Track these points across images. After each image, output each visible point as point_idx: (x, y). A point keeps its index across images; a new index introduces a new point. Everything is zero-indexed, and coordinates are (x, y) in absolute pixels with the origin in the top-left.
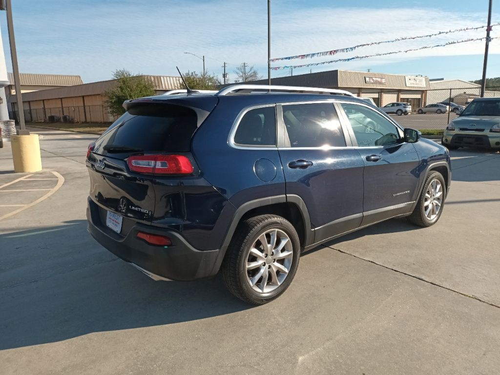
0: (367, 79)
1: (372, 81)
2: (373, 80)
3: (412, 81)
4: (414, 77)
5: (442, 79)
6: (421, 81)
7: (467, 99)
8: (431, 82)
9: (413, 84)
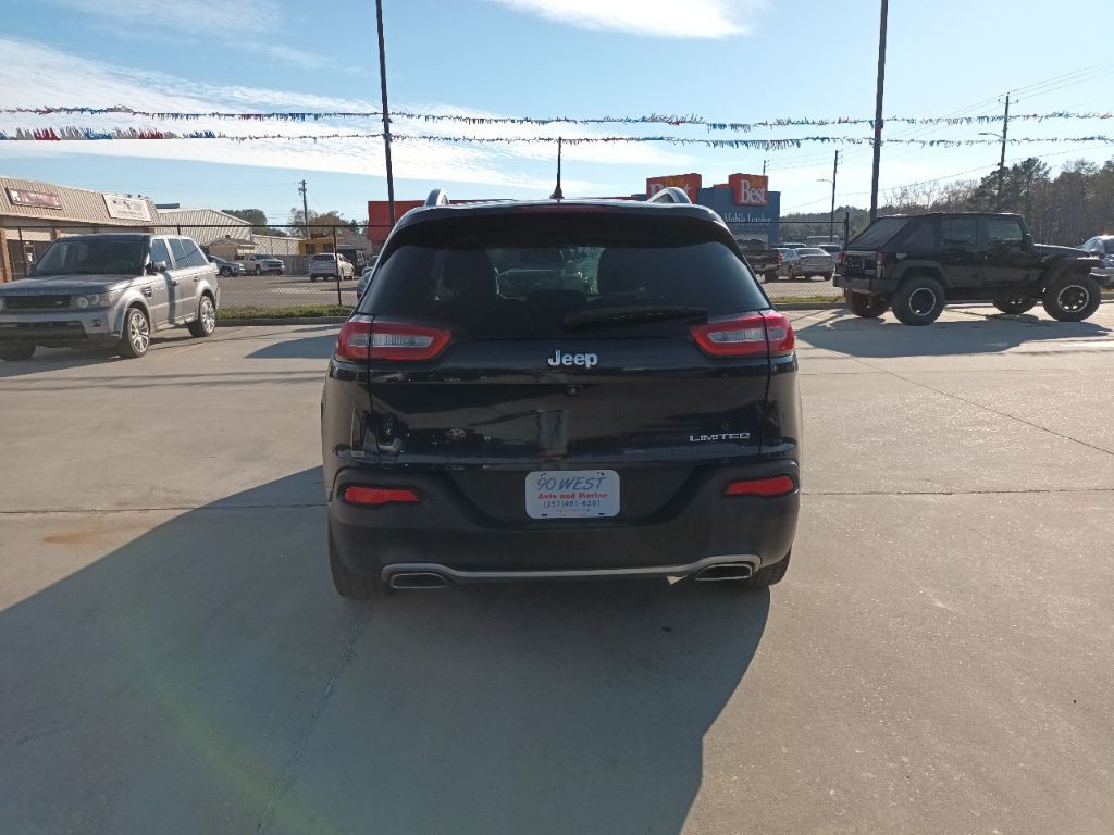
0: (14, 195)
1: (27, 200)
2: (29, 197)
3: (122, 207)
4: (121, 198)
5: (176, 206)
6: (139, 207)
7: (235, 249)
8: (160, 211)
9: (125, 213)
